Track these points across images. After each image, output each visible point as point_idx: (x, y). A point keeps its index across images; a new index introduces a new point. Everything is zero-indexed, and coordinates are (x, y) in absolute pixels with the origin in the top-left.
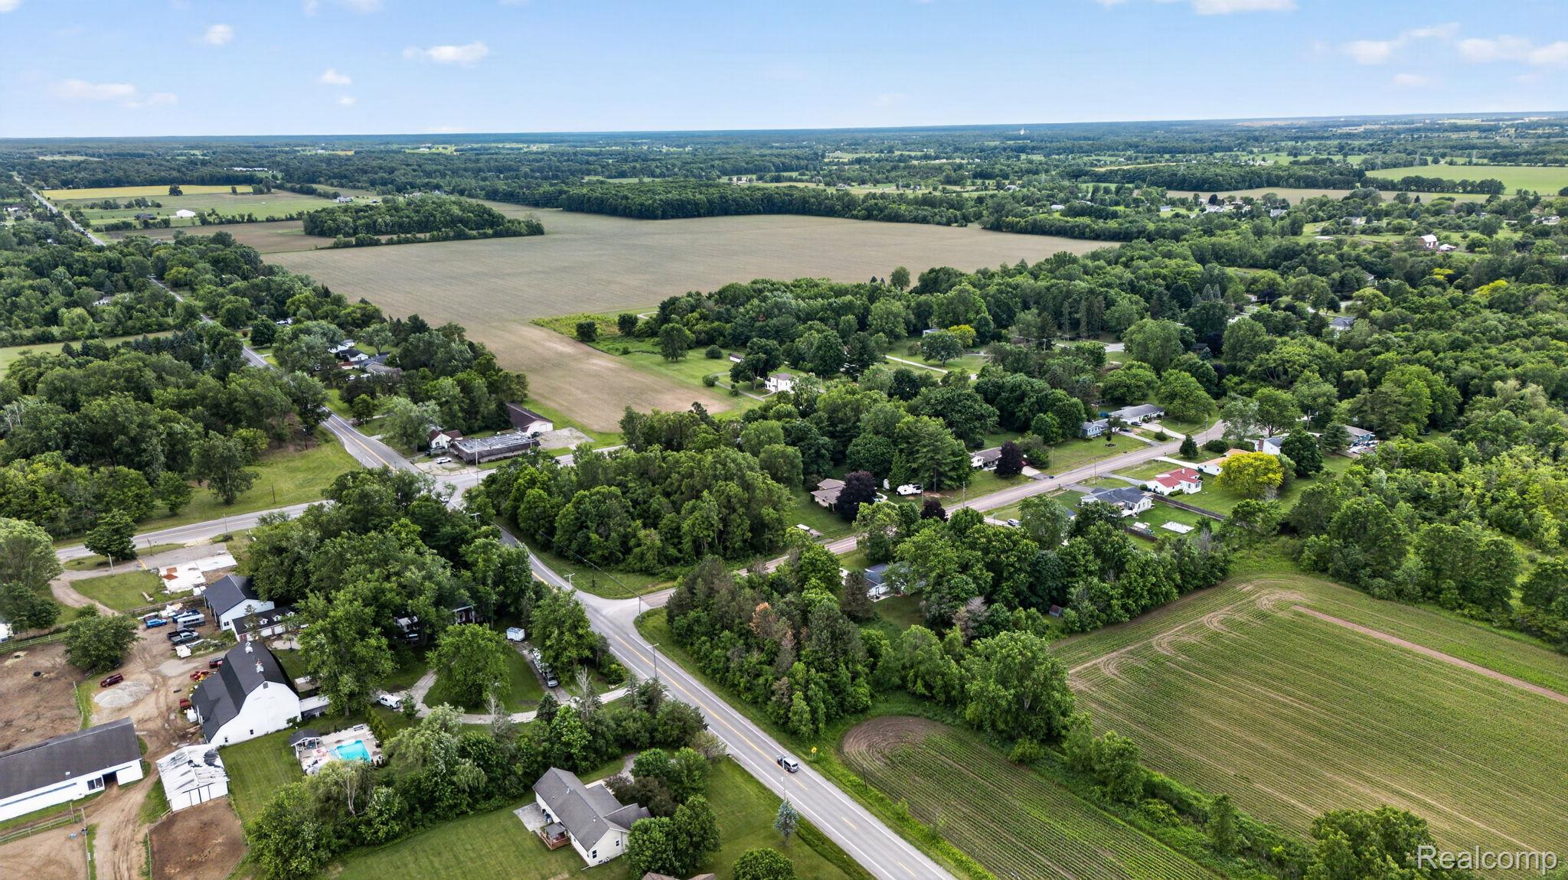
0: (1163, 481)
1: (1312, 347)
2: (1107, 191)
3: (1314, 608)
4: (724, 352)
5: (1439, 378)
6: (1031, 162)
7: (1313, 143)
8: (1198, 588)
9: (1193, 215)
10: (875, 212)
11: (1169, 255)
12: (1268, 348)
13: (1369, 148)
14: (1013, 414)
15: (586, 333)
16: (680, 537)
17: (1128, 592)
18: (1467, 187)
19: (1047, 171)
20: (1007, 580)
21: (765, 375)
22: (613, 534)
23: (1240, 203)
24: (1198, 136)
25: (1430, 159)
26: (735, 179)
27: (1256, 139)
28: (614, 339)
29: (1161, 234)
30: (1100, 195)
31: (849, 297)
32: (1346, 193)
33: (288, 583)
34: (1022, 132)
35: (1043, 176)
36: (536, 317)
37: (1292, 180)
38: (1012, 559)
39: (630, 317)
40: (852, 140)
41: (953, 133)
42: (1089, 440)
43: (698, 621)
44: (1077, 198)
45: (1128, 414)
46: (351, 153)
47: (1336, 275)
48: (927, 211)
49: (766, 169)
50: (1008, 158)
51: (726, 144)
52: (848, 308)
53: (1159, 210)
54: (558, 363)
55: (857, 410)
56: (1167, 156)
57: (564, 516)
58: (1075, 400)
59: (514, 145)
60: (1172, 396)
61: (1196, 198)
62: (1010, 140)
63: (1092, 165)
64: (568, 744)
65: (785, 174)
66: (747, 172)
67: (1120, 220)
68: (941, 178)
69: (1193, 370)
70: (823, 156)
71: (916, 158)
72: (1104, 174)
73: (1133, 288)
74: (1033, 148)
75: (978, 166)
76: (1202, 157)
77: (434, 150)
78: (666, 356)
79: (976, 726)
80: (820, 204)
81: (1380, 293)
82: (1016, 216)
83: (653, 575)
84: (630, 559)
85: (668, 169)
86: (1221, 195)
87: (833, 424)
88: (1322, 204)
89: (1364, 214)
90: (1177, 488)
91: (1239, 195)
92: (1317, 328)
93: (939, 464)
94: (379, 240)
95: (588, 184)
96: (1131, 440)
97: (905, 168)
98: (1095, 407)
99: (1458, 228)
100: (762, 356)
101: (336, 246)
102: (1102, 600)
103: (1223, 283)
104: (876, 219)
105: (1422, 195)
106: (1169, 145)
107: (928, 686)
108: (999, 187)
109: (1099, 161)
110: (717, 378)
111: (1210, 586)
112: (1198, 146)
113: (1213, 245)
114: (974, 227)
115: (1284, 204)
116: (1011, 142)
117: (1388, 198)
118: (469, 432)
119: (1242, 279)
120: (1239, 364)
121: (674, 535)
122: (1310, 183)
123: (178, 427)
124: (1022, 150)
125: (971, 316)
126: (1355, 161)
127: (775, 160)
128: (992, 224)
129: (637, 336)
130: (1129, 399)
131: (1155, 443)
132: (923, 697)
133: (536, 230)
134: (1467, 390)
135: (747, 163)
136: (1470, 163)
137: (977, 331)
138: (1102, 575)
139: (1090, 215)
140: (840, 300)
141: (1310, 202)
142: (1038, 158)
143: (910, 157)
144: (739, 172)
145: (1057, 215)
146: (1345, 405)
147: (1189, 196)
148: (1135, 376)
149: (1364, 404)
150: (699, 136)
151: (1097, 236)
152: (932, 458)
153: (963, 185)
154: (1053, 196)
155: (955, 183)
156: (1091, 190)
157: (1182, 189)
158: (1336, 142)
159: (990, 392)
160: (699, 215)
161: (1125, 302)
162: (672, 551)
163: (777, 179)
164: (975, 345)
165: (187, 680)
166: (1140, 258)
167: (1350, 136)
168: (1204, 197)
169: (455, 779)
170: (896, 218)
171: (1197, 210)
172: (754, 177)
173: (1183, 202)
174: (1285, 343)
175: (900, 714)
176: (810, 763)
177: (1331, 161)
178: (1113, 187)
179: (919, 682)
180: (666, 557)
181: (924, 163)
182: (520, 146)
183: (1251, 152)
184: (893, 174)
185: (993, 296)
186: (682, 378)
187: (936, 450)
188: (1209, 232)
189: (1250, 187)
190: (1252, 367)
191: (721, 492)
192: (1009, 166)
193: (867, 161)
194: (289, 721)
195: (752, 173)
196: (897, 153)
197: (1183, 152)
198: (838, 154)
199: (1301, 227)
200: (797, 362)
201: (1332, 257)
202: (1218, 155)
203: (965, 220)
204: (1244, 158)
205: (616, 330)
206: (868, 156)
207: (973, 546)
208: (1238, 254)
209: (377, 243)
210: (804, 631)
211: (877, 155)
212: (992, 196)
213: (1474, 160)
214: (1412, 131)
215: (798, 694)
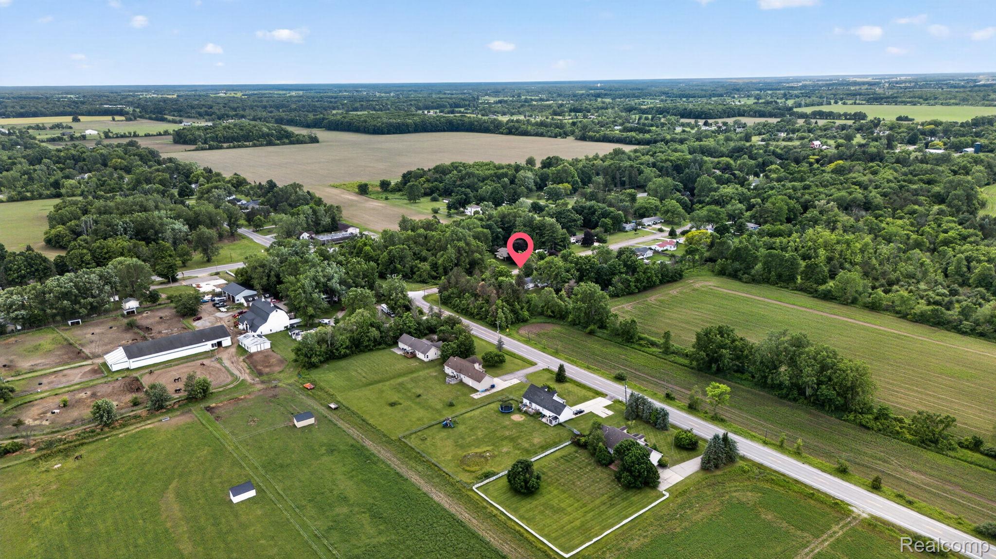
0: (659, 245)
1: (737, 189)
2: (647, 119)
3: (718, 287)
4: (440, 198)
5: (792, 202)
6: (603, 103)
7: (769, 92)
8: (669, 282)
9: (693, 131)
10: (512, 130)
11: (676, 151)
12: (716, 190)
13: (801, 95)
14: (590, 220)
15: (363, 190)
16: (437, 268)
17: (637, 280)
18: (846, 116)
19: (613, 108)
20: (585, 276)
21: (464, 207)
22: (407, 265)
23: (721, 125)
24: (704, 88)
25: (832, 101)
26: (426, 112)
27: (738, 90)
28: (378, 193)
29: (673, 140)
30: (642, 121)
31: (505, 170)
32: (779, 120)
33: (268, 280)
34: (599, 85)
35: (610, 110)
36: (332, 184)
37: (751, 113)
38: (588, 267)
39: (387, 181)
40: (496, 89)
41: (557, 85)
42: (627, 232)
43: (453, 293)
44: (629, 123)
45: (645, 221)
46: (175, 96)
47: (760, 160)
48: (542, 130)
49: (445, 106)
50: (590, 100)
51: (415, 91)
52: (505, 175)
53: (675, 129)
54: (351, 204)
55: (515, 217)
56: (684, 99)
57: (383, 258)
58: (620, 212)
59: (281, 92)
60: (667, 211)
61: (696, 122)
62: (591, 90)
63: (640, 104)
64: (409, 327)
65: (457, 109)
66: (433, 108)
67: (651, 134)
68: (551, 111)
69: (678, 201)
70: (478, 99)
71: (536, 101)
72: (645, 109)
73: (654, 165)
74: (606, 95)
75: (572, 105)
76: (704, 100)
77: (228, 95)
78: (410, 200)
79: (574, 324)
80: (481, 126)
81: (779, 167)
82: (594, 132)
83: (426, 283)
84: (415, 277)
85: (383, 106)
86: (710, 121)
87: (503, 224)
88: (765, 125)
89: (786, 131)
90: (665, 248)
91: (720, 121)
92: (743, 182)
93: (555, 239)
94: (222, 146)
95: (336, 114)
96: (647, 232)
97: (529, 106)
98: (630, 218)
99: (834, 137)
100: (463, 196)
101: (196, 150)
102: (626, 283)
103: (701, 164)
104: (514, 134)
105: (819, 121)
106: (687, 92)
107: (553, 312)
108: (585, 117)
109: (644, 102)
110: (439, 209)
111: (675, 281)
112: (703, 93)
113: (700, 146)
114: (571, 139)
115: (744, 126)
116: (592, 91)
117: (801, 122)
118: (318, 233)
119: (712, 163)
120: (702, 199)
121: (434, 266)
122: (762, 115)
123: (176, 227)
124: (598, 96)
125: (570, 179)
126: (790, 103)
127: (450, 101)
128: (581, 137)
129: (391, 192)
130: (647, 214)
131: (658, 232)
132: (550, 317)
133: (314, 140)
134: (806, 207)
135: (432, 103)
136: (855, 103)
137: (572, 186)
138: (627, 273)
139: (635, 131)
140: (501, 171)
141: (759, 124)
142: (608, 100)
143: (532, 100)
144: (428, 108)
145: (617, 132)
146: (748, 214)
147: (692, 121)
148: (649, 203)
149: (756, 213)
150: (399, 87)
151: (639, 143)
152: (552, 236)
153: (564, 116)
154: (615, 122)
155: (559, 115)
156: (637, 119)
157: (690, 118)
158: (782, 92)
159: (578, 210)
160: (409, 132)
161: (648, 171)
162: (434, 273)
163: (452, 112)
164: (571, 194)
165: (231, 318)
166: (660, 152)
167: (792, 88)
168: (701, 122)
169: (369, 334)
170: (525, 133)
171: (696, 129)
172: (438, 111)
173: (688, 125)
174: (724, 188)
175: (541, 323)
176: (507, 335)
177: (776, 102)
178: (650, 116)
179: (549, 311)
180: (431, 276)
181: (539, 103)
182: (284, 92)
183: (734, 97)
184: (521, 109)
185: (581, 170)
186: (420, 210)
187: (553, 232)
188: (699, 139)
189: (729, 117)
190: (708, 199)
191: (455, 246)
192: (590, 105)
193: (506, 102)
194: (285, 327)
195: (436, 109)
196: (523, 97)
197: (694, 97)
198: (487, 97)
199: (750, 137)
200: (479, 200)
201: (761, 151)
202: (713, 99)
203: (565, 135)
204: (728, 100)
205: (379, 189)
206: (506, 99)
207: (571, 262)
208: (713, 150)
209: (221, 148)
210: (501, 291)
211: (511, 99)
212: (580, 122)
213: (857, 102)
214: (828, 85)
215: (500, 310)
